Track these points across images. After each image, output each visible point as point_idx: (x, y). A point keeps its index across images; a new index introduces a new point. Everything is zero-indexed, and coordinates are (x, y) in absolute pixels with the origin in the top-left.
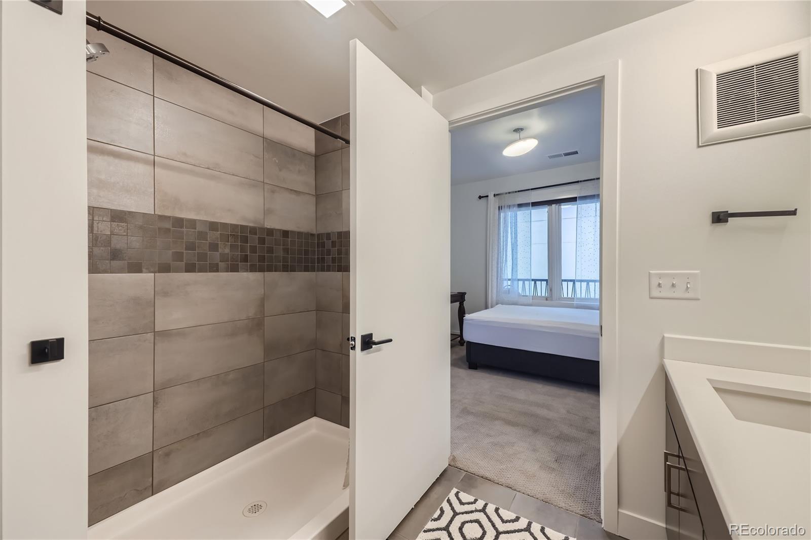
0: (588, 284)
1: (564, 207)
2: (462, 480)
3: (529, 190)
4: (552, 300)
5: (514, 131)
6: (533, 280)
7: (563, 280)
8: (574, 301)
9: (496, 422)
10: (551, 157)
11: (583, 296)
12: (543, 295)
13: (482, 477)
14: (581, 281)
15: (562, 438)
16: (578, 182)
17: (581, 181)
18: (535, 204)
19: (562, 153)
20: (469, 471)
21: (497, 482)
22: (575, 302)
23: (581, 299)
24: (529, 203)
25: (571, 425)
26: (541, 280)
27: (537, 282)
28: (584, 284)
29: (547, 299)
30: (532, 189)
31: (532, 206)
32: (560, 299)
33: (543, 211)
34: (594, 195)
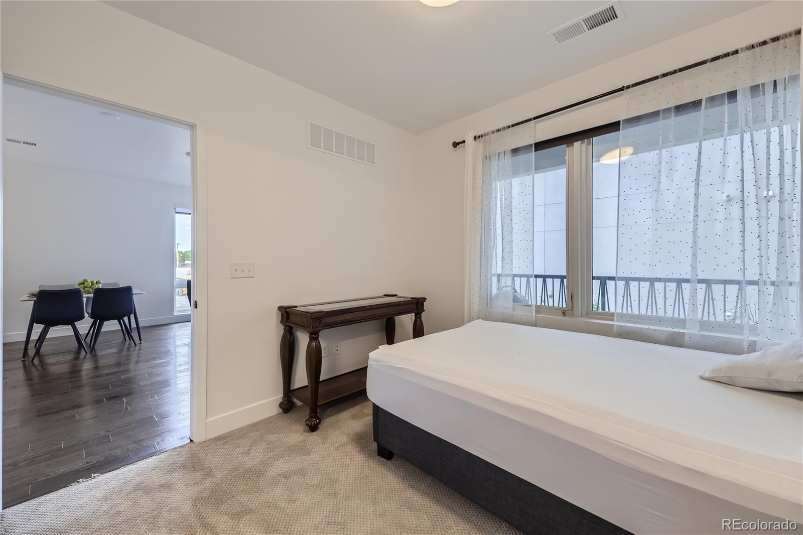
4: (573, 315)
7: (594, 278)
8: (613, 320)
16: (622, 89)
17: (628, 87)
29: (563, 315)
32: (590, 314)
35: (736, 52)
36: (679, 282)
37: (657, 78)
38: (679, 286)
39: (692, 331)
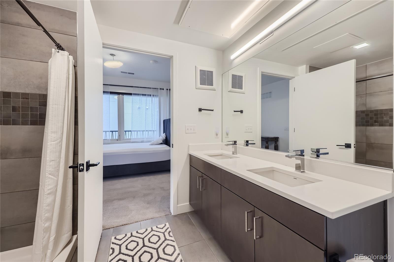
0: (137, 132)
1: (125, 97)
2: (113, 232)
3: (108, 85)
4: (120, 140)
5: (110, 54)
6: (111, 131)
9: (114, 202)
10: (122, 72)
11: (135, 137)
12: (117, 138)
13: (122, 225)
14: (134, 131)
15: (145, 195)
16: (132, 87)
18: (112, 93)
19: (128, 72)
20: (114, 227)
21: (130, 223)
22: (131, 140)
23: (134, 139)
24: (109, 92)
25: (146, 190)
26: (116, 131)
27: (113, 132)
28: (136, 132)
29: (117, 140)
30: (110, 85)
31: (110, 94)
32: (125, 139)
33: (116, 97)
34: (139, 94)
35: (151, 88)
36: (143, 131)
37: (139, 87)
38: (143, 132)
39: (145, 140)
